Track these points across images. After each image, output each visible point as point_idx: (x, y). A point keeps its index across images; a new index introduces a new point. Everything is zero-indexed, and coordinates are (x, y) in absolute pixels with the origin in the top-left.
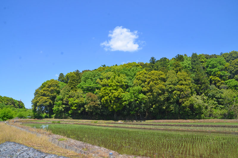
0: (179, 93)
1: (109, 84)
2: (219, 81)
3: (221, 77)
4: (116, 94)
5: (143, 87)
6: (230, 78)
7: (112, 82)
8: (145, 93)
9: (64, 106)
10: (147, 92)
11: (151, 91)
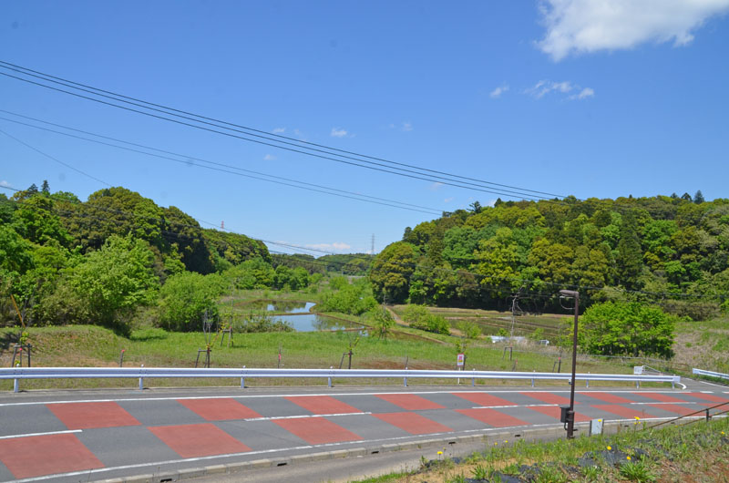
0: (587, 281)
1: (493, 260)
2: (657, 262)
3: (661, 255)
4: (502, 276)
5: (540, 267)
6: (674, 258)
7: (497, 256)
8: (542, 277)
9: (426, 288)
10: (547, 276)
11: (550, 274)
